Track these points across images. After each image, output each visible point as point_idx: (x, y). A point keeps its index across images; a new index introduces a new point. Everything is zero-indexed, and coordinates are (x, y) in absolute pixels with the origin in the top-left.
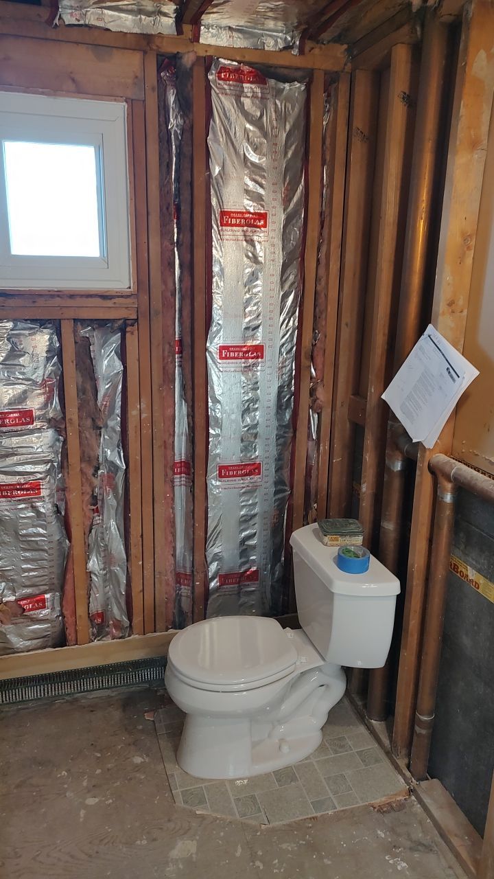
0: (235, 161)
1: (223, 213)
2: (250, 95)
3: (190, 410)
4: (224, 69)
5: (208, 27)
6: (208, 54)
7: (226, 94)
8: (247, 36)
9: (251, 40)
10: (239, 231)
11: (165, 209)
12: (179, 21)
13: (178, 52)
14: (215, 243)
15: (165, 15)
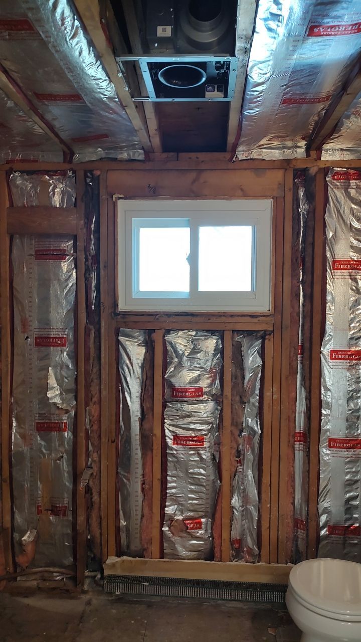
0: (344, 228)
1: (335, 262)
2: (354, 187)
3: (308, 395)
4: (337, 173)
5: (327, 151)
6: (327, 166)
7: (338, 188)
8: (353, 152)
9: (356, 155)
10: (346, 273)
11: (294, 260)
12: (308, 149)
13: (307, 167)
14: (328, 281)
15: (299, 147)
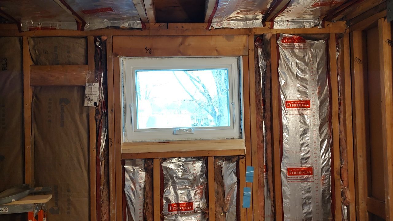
0: (292, 78)
1: (287, 102)
2: (297, 48)
3: (272, 203)
4: (285, 38)
5: (277, 22)
6: (277, 33)
7: (286, 49)
8: (296, 23)
9: (298, 25)
10: (296, 110)
11: (258, 101)
12: (264, 21)
13: (264, 34)
14: (283, 117)
15: (258, 19)
